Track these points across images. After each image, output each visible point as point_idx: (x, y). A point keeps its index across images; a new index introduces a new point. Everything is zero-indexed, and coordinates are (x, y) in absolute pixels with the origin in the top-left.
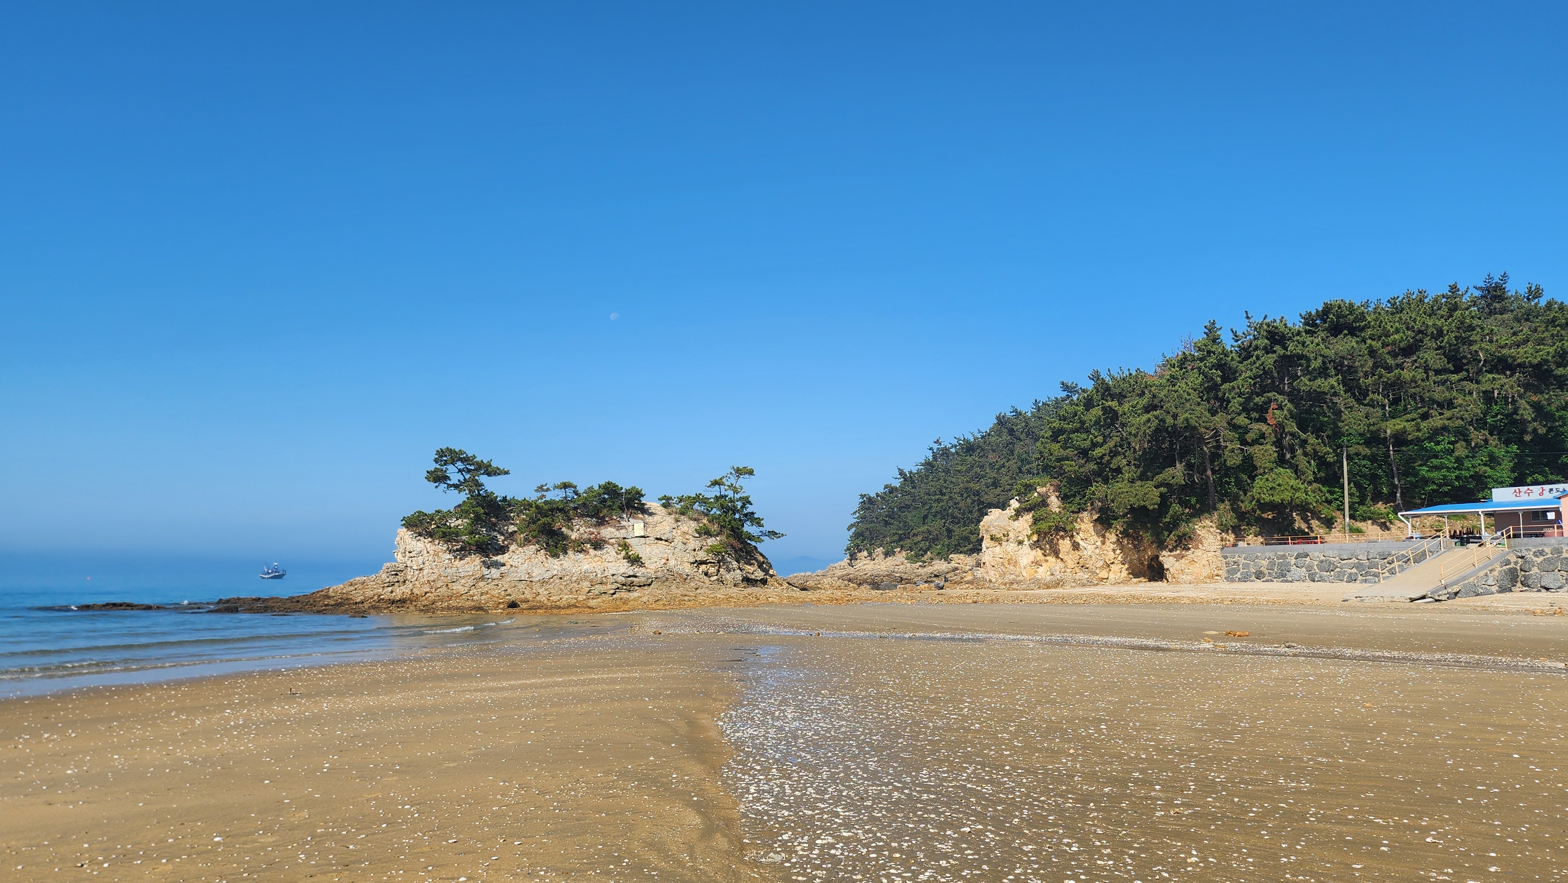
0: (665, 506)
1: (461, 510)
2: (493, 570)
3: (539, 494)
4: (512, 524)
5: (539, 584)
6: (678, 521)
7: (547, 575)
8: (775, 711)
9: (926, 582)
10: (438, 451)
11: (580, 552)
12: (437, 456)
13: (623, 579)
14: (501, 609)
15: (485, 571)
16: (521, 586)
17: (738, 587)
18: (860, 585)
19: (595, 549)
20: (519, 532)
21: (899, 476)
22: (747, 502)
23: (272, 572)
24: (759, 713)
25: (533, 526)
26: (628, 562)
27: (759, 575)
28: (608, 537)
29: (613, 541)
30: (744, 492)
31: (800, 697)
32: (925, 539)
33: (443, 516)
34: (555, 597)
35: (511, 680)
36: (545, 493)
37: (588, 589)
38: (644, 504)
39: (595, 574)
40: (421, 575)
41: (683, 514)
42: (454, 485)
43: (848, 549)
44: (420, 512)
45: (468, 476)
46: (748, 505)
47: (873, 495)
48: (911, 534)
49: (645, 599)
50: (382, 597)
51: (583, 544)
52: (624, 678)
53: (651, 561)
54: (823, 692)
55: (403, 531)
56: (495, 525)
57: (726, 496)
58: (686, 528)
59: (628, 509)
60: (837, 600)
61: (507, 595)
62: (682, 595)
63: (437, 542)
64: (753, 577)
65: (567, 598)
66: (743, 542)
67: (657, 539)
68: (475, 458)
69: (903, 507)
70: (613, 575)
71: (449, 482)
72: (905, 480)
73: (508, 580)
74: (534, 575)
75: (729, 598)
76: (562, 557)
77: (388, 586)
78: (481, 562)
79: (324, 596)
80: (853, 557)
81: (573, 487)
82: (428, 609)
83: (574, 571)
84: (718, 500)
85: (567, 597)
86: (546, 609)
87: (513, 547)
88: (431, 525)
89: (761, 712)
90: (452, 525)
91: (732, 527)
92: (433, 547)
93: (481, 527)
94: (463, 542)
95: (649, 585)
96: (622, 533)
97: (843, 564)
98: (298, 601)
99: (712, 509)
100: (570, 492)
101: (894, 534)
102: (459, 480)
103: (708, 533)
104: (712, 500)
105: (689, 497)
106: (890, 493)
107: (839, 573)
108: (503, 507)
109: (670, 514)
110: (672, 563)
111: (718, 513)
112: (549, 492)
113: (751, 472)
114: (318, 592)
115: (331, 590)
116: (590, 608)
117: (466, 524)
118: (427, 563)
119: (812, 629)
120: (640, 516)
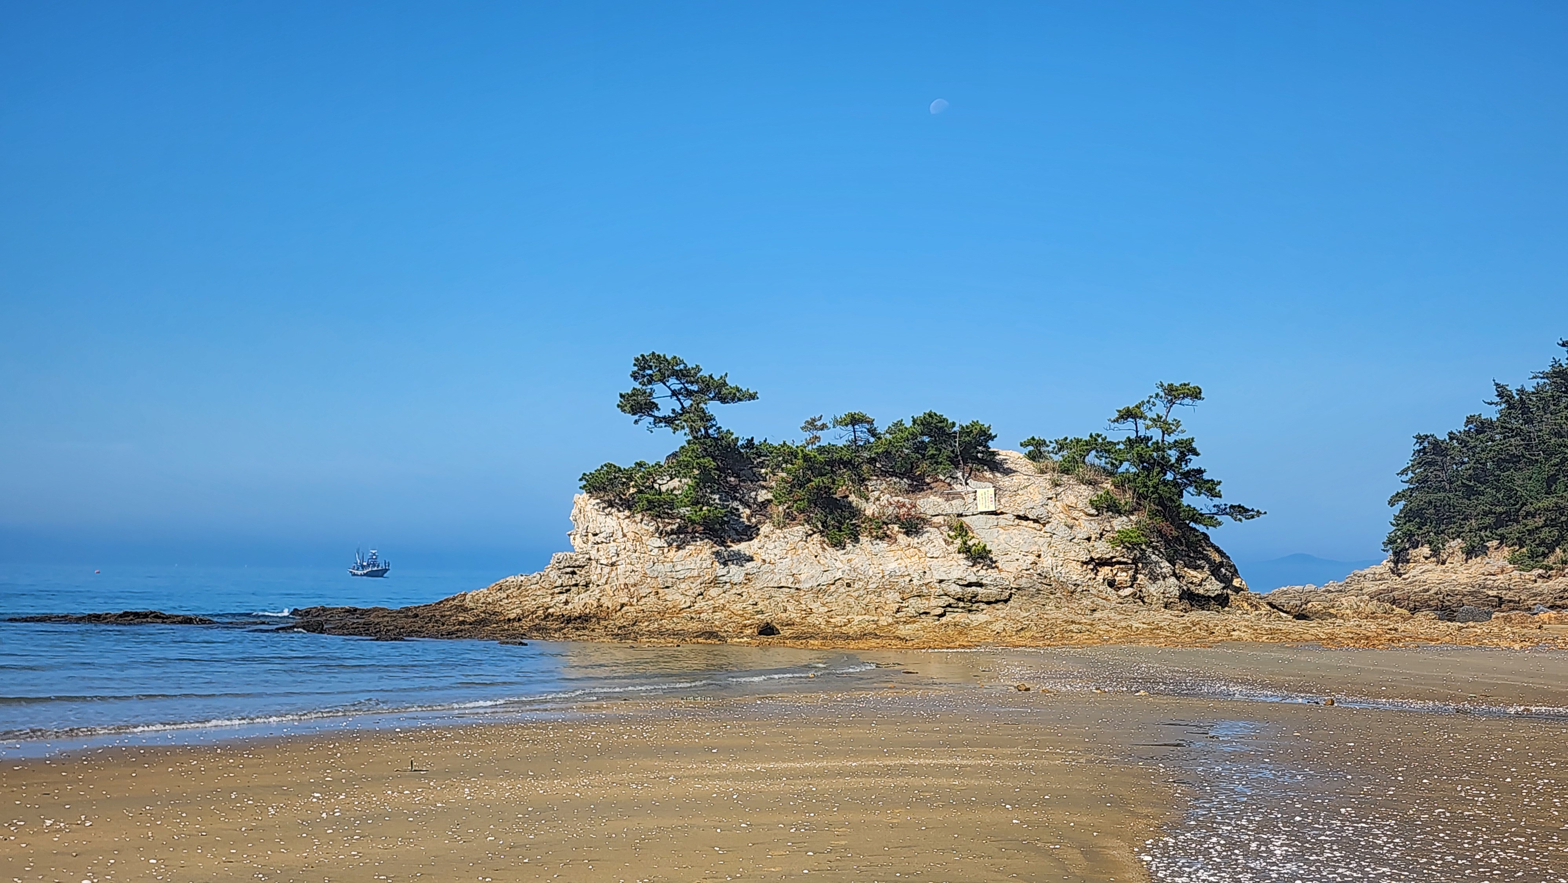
0: (1032, 457)
1: (678, 462)
2: (733, 568)
3: (808, 435)
4: (763, 487)
5: (810, 595)
6: (1057, 485)
7: (825, 579)
8: (1250, 840)
9: (1551, 607)
10: (637, 360)
11: (881, 539)
12: (636, 369)
13: (958, 589)
14: (747, 636)
15: (720, 570)
16: (781, 596)
17: (1171, 609)
18: (1414, 610)
19: (907, 534)
20: (776, 502)
21: (1498, 399)
22: (1189, 451)
23: (368, 565)
24: (1218, 843)
25: (801, 493)
26: (967, 558)
27: (1214, 587)
28: (930, 512)
29: (940, 519)
30: (1183, 431)
31: (1298, 819)
32: (1550, 523)
33: (650, 473)
34: (839, 618)
35: (768, 760)
36: (819, 433)
37: (897, 606)
38: (994, 454)
39: (907, 579)
40: (613, 574)
41: (1066, 471)
42: (664, 418)
43: (1391, 541)
44: (609, 466)
45: (687, 403)
46: (1190, 456)
47: (1442, 436)
48: (1522, 512)
49: (998, 626)
50: (550, 611)
51: (887, 524)
52: (966, 766)
53: (1009, 558)
54: (1343, 810)
55: (582, 499)
56: (735, 489)
57: (1148, 439)
58: (1072, 498)
59: (965, 463)
60: (1367, 638)
61: (757, 612)
62: (1066, 622)
63: (639, 517)
64: (1201, 591)
65: (859, 621)
66: (1182, 526)
67: (1019, 517)
68: (700, 370)
69: (1504, 460)
70: (941, 581)
71: (656, 413)
72: (1511, 406)
73: (759, 586)
74: (802, 578)
75: (1154, 629)
76: (849, 547)
77: (560, 593)
78: (713, 553)
79: (457, 607)
80: (1400, 558)
81: (868, 422)
82: (624, 634)
83: (871, 573)
84: (1132, 447)
85: (860, 618)
86: (824, 638)
87: (765, 529)
88: (628, 488)
89: (1222, 842)
90: (663, 489)
91: (1160, 496)
92: (633, 527)
93: (711, 493)
94: (681, 518)
95: (1006, 601)
96: (956, 506)
97: (1379, 569)
98: (416, 616)
99: (1121, 463)
100: (862, 432)
101: (1486, 514)
102: (673, 410)
103: (1115, 509)
104: (1122, 446)
105: (1078, 441)
106: (1478, 432)
107: (1371, 587)
108: (748, 458)
109: (1042, 472)
110: (1047, 562)
111: (1133, 470)
112: (826, 431)
113: (1196, 394)
114: (447, 600)
115: (468, 597)
116: (901, 639)
117: (686, 487)
118: (623, 554)
119: (1318, 691)
120: (988, 475)
